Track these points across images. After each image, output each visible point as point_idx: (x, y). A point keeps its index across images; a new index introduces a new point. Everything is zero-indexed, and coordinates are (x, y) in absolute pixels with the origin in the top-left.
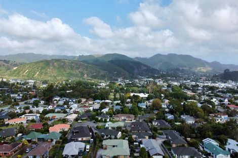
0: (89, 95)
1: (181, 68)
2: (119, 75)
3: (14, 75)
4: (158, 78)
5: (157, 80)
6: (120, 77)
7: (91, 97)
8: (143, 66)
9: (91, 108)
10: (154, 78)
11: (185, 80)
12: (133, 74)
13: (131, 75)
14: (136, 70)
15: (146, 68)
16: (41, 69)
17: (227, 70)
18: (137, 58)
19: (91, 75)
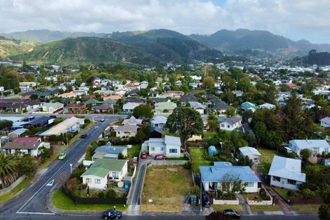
0: (133, 77)
1: (253, 50)
2: (168, 59)
3: (31, 59)
4: (220, 61)
5: (218, 66)
6: (169, 62)
7: (136, 79)
8: (200, 47)
9: (139, 88)
10: (215, 62)
11: (255, 64)
12: (187, 58)
13: (184, 58)
14: (191, 53)
15: (203, 49)
16: (65, 51)
17: (314, 50)
18: (193, 35)
19: (131, 58)
